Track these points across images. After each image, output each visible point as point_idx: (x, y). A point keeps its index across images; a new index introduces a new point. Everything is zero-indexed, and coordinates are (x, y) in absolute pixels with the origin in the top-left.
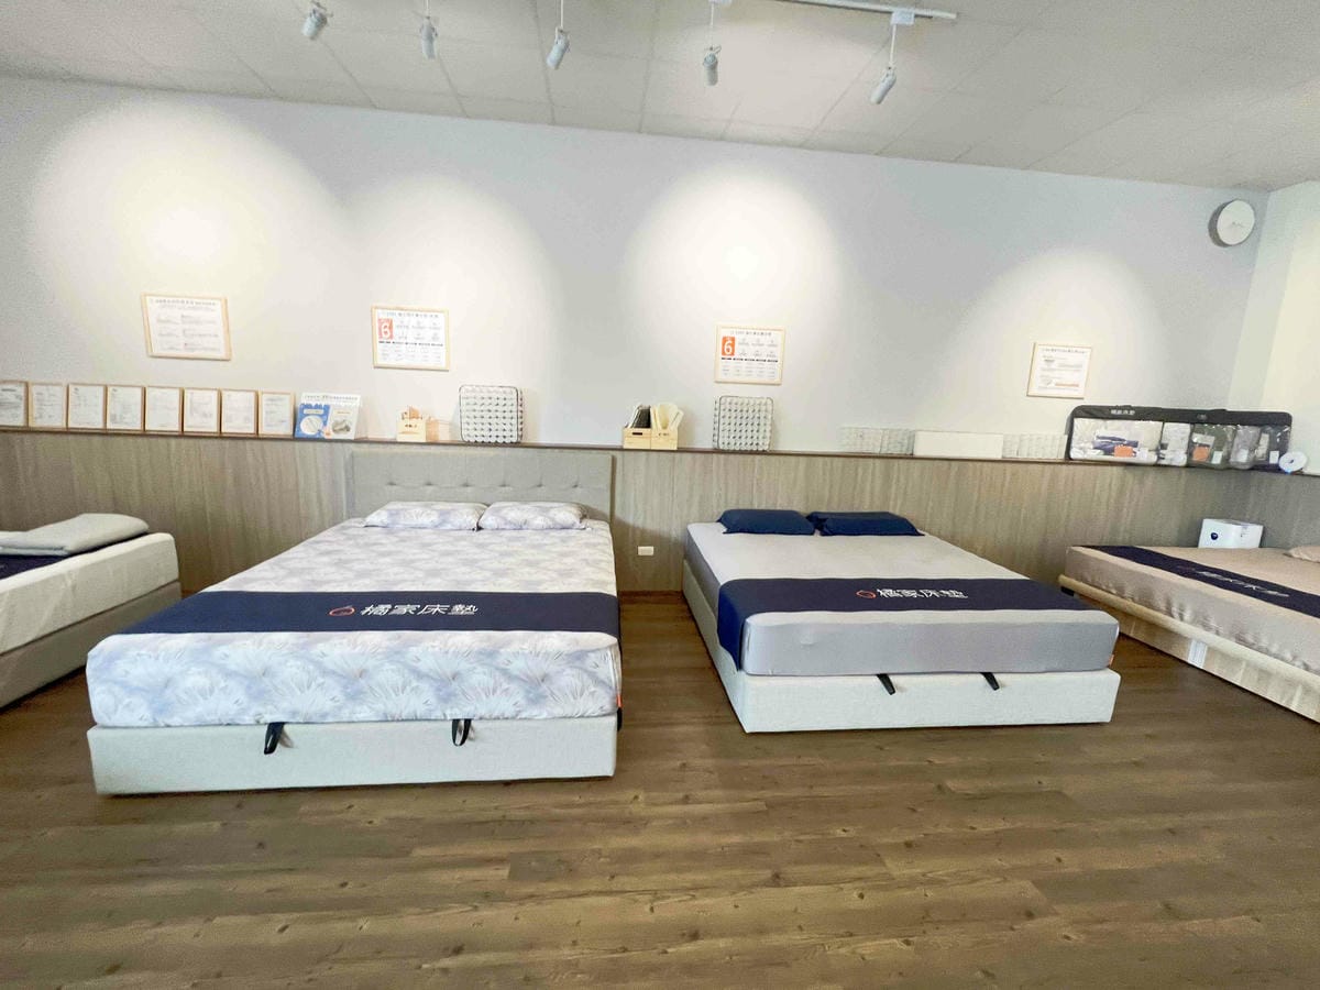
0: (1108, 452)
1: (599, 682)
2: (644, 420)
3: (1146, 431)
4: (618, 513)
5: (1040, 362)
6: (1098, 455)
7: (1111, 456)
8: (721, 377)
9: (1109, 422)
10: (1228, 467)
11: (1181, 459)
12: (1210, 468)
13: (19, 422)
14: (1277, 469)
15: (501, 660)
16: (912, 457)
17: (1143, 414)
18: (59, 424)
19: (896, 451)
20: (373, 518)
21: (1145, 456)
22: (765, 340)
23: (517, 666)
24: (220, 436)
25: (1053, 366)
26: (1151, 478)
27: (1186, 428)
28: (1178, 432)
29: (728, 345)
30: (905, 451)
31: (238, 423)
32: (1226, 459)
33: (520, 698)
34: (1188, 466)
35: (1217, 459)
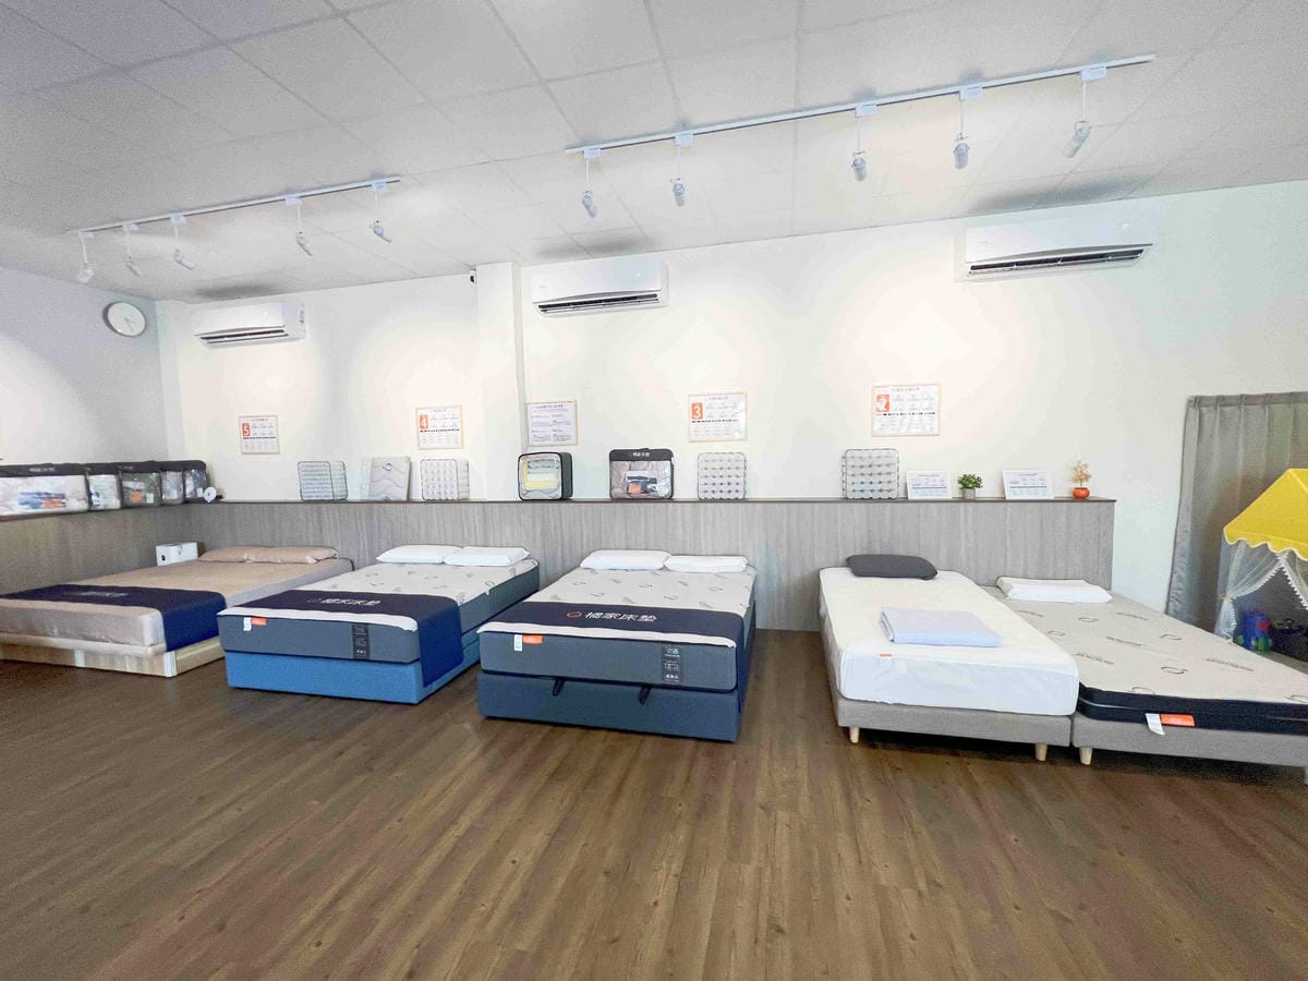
0: (35, 506)
3: (74, 483)
6: (26, 509)
7: (43, 512)
9: (30, 479)
10: (161, 505)
11: (115, 503)
12: (147, 506)
14: (202, 501)
17: (65, 470)
21: (76, 504)
26: (93, 523)
27: (111, 478)
28: (104, 485)
32: (159, 499)
34: (124, 508)
35: (150, 499)
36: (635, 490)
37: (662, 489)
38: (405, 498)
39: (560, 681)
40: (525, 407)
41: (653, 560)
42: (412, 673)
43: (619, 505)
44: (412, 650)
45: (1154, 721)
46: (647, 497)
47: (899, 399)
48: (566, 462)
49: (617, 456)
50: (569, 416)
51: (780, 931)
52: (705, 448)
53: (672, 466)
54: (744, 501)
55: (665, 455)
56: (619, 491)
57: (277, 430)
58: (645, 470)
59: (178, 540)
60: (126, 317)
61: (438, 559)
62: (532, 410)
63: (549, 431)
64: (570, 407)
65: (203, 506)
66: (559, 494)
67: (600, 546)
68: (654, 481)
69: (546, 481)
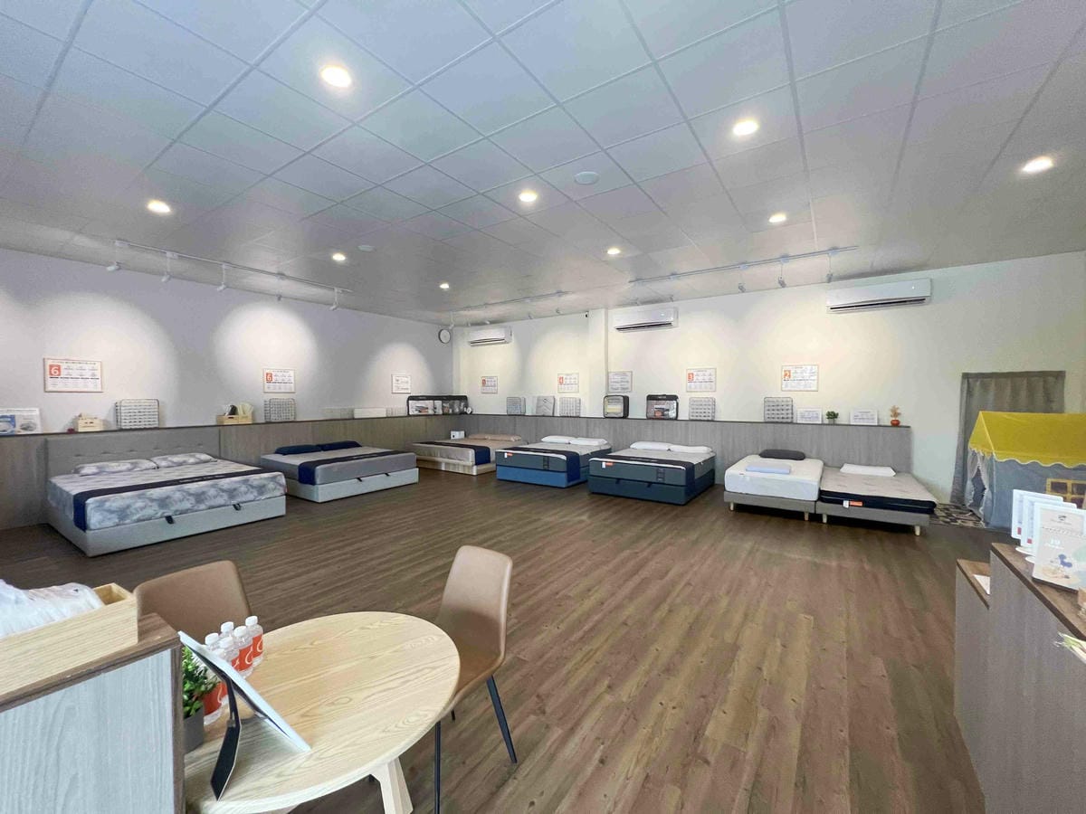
1: (281, 485)
3: (429, 403)
5: (394, 380)
6: (416, 413)
7: (422, 414)
8: (267, 390)
9: (419, 401)
10: (454, 414)
11: (441, 412)
12: (449, 414)
14: (466, 413)
15: (250, 483)
16: (354, 419)
17: (428, 398)
19: (347, 417)
21: (431, 412)
22: (286, 374)
23: (255, 483)
25: (399, 382)
26: (434, 419)
27: (440, 402)
28: (438, 403)
30: (351, 417)
32: (453, 411)
33: (256, 494)
34: (443, 414)
35: (451, 411)
36: (659, 414)
37: (672, 414)
38: (551, 414)
39: (619, 479)
40: (608, 374)
41: (664, 447)
42: (564, 475)
43: (650, 421)
44: (564, 467)
45: (846, 504)
46: (663, 417)
47: (796, 372)
48: (626, 400)
49: (651, 398)
50: (628, 379)
52: (693, 395)
53: (677, 404)
54: (713, 421)
55: (674, 398)
56: (651, 415)
57: (497, 383)
58: (664, 405)
59: (457, 430)
60: (445, 336)
61: (567, 441)
62: (610, 375)
63: (618, 385)
64: (629, 374)
65: (467, 416)
66: (622, 415)
67: (639, 440)
68: (668, 410)
69: (617, 409)
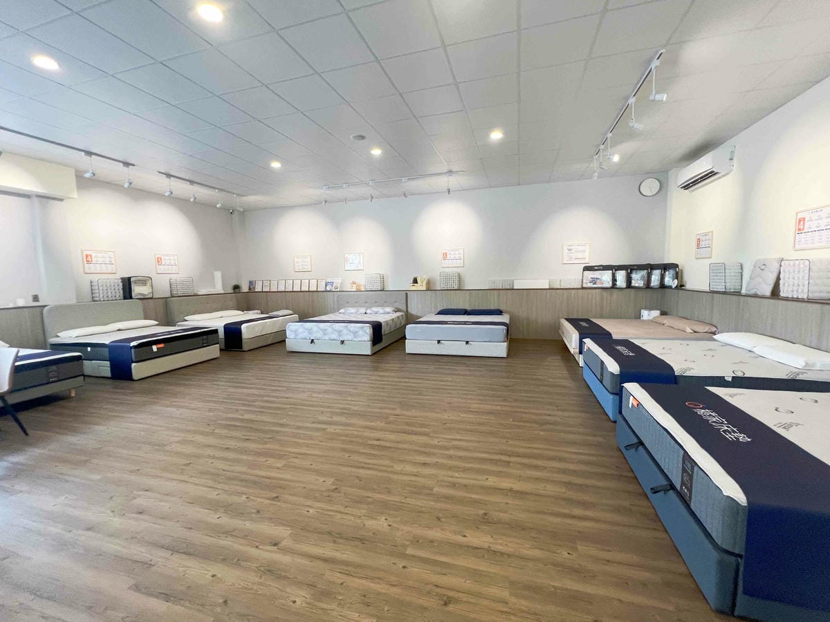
0: (594, 284)
2: (415, 281)
4: (409, 310)
5: (566, 251)
6: (591, 285)
9: (595, 272)
13: (268, 290)
16: (513, 289)
17: (606, 268)
18: (276, 290)
19: (508, 287)
20: (340, 311)
21: (607, 284)
22: (457, 252)
24: (309, 291)
25: (573, 251)
29: (445, 256)
30: (511, 287)
31: (313, 288)
51: (446, 604)
57: (712, 243)
59: (650, 309)
60: (650, 186)
65: (669, 290)
